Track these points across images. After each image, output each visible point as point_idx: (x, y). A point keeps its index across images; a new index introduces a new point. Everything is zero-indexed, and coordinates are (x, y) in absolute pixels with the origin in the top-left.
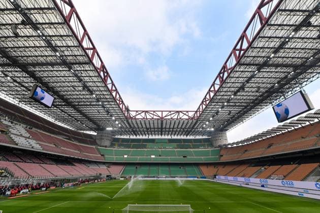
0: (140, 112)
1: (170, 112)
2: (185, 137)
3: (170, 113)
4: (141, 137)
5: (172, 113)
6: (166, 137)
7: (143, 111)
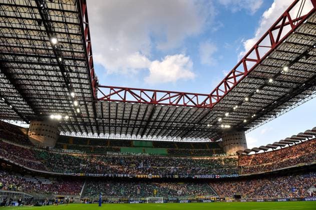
0: (117, 90)
1: (169, 93)
2: (179, 140)
3: (168, 96)
4: (107, 136)
5: (172, 95)
6: (150, 138)
7: (123, 89)
